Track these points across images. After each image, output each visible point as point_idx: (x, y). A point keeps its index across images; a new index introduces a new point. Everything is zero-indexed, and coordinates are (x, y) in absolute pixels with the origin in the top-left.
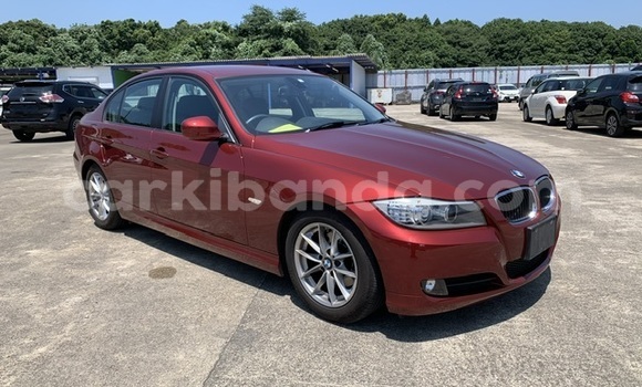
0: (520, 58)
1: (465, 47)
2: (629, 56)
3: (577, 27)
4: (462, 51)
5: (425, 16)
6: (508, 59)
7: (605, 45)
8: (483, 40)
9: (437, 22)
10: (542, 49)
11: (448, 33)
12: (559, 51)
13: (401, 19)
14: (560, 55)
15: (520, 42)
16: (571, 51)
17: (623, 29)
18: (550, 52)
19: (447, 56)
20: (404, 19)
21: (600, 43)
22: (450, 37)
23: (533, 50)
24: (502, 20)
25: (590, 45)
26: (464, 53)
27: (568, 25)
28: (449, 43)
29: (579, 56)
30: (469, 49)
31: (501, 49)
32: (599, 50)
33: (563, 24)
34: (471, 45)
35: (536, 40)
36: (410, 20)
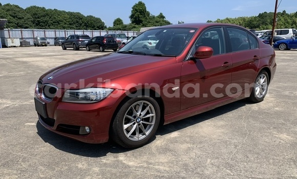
0: (49, 26)
1: (20, 18)
2: (92, 27)
3: (71, 14)
4: (19, 21)
6: (43, 26)
7: (83, 22)
8: (29, 16)
10: (58, 22)
11: (8, 10)
12: (65, 24)
14: (66, 25)
15: (47, 18)
16: (70, 24)
17: (88, 16)
18: (62, 24)
19: (12, 22)
21: (81, 22)
22: (11, 12)
23: (54, 22)
24: (35, 6)
25: (77, 22)
26: (21, 22)
27: (67, 13)
28: (11, 15)
29: (74, 26)
30: (23, 20)
31: (38, 21)
32: (81, 24)
33: (64, 12)
34: (23, 18)
35: (55, 18)
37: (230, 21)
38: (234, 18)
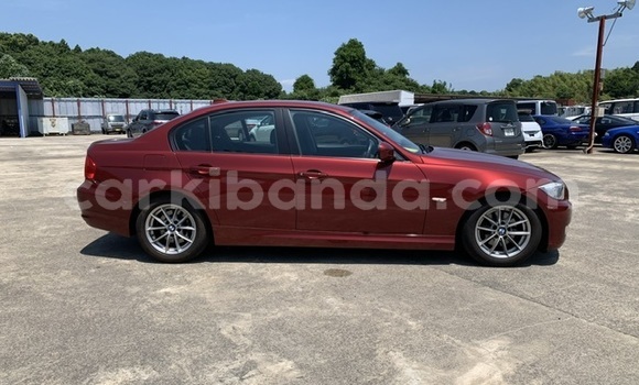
0: (168, 92)
1: (112, 77)
2: (255, 94)
3: (212, 66)
4: (110, 81)
5: (63, 41)
6: (156, 92)
7: (237, 84)
8: (130, 71)
9: (78, 49)
10: (187, 84)
11: (91, 61)
12: (201, 86)
13: (32, 41)
14: (203, 91)
15: (166, 76)
16: (211, 88)
17: (248, 71)
18: (195, 87)
19: (95, 85)
20: (37, 41)
21: (232, 82)
22: (96, 65)
23: (179, 84)
24: (144, 54)
25: (226, 84)
26: (114, 83)
27: (206, 64)
28: (95, 71)
29: (219, 92)
30: (117, 80)
31: (148, 82)
32: (233, 88)
33: (201, 62)
34: (118, 76)
35: (181, 76)
36: (44, 44)
37: (564, 80)
38: (576, 72)
